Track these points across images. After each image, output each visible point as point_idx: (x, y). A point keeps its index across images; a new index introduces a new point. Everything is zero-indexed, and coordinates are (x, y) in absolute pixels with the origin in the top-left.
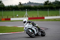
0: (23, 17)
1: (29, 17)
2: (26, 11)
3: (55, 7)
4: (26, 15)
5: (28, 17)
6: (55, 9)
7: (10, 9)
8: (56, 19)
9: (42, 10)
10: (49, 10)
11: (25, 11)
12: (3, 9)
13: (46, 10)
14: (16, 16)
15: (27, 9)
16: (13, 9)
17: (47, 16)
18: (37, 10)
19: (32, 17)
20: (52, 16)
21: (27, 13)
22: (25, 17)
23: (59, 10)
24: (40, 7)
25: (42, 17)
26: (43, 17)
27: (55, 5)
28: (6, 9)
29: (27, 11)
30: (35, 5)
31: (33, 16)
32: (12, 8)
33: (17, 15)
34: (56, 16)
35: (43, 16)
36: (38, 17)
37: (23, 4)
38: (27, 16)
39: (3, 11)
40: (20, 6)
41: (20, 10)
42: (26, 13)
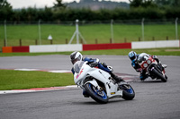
0: (67, 43)
1: (86, 43)
2: (77, 26)
3: (163, 12)
4: (75, 37)
5: (81, 42)
6: (165, 19)
7: (27, 20)
8: (166, 48)
9: (125, 23)
10: (146, 23)
11: (74, 24)
12: (8, 20)
13: (135, 23)
14: (46, 39)
15: (80, 20)
16: (37, 20)
17: (140, 40)
18: (109, 23)
19: (93, 42)
20: (153, 39)
21: (80, 30)
22: (74, 42)
23: (174, 23)
24: (117, 14)
25: (123, 42)
26: (128, 42)
27: (164, 9)
28: (15, 19)
29: (80, 24)
30: (103, 7)
31: (96, 40)
32: (34, 15)
33: (50, 38)
34: (167, 39)
35: (125, 39)
36: (113, 42)
37: (67, 4)
38: (78, 41)
39: (8, 24)
40: (58, 11)
41: (59, 21)
42: (75, 30)
